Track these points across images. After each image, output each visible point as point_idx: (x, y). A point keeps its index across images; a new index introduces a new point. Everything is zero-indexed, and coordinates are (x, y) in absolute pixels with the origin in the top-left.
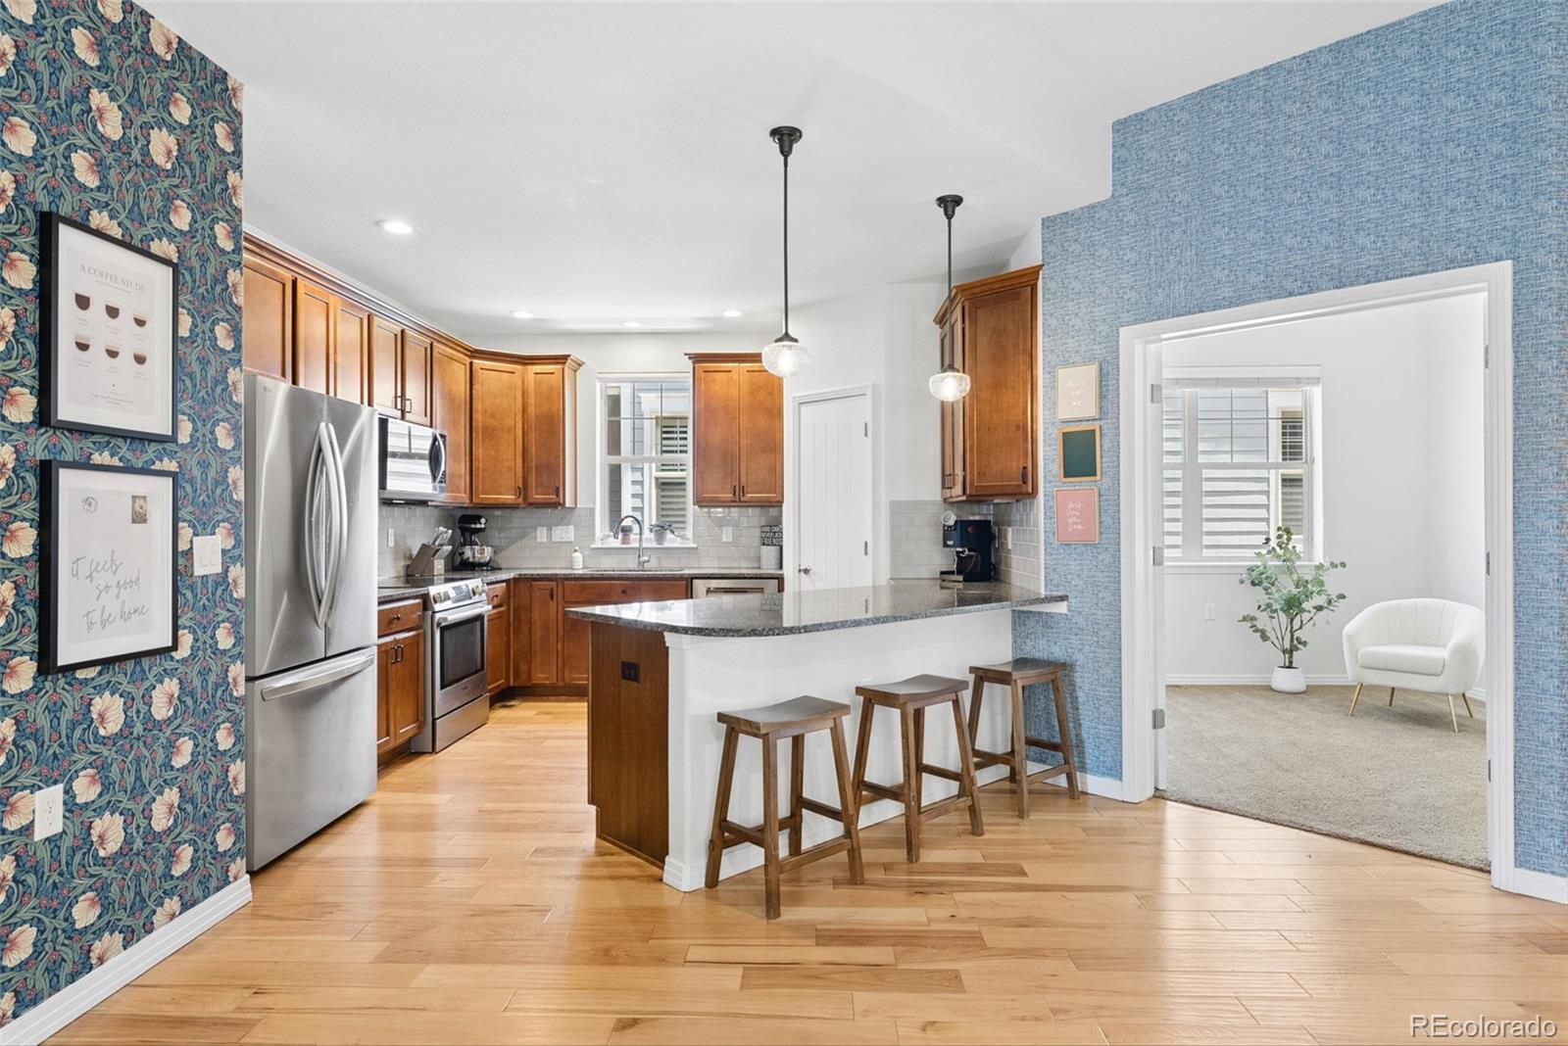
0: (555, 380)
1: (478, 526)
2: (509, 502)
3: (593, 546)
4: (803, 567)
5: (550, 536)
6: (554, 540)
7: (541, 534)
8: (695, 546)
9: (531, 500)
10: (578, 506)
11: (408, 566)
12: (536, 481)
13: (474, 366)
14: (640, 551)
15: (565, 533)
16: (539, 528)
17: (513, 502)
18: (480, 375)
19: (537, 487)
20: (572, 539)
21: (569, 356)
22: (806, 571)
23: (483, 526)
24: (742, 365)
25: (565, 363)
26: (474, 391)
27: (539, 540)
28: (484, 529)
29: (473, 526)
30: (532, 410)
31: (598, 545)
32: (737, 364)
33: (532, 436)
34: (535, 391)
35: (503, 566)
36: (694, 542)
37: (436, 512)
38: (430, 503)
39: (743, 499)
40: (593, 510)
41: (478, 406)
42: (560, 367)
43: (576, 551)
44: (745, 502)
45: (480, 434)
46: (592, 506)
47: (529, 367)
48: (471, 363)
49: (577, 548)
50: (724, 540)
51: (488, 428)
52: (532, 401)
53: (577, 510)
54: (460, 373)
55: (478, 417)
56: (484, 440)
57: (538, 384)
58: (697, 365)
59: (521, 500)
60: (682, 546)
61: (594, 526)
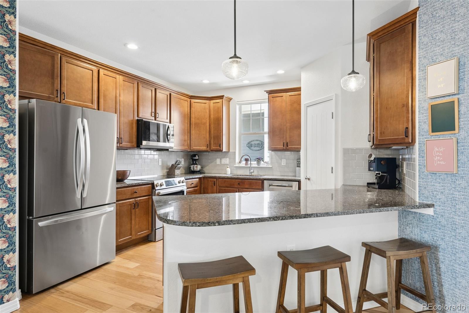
0: (219, 105)
1: (196, 158)
2: (204, 149)
3: (235, 166)
4: (308, 177)
5: (221, 162)
6: (222, 163)
7: (218, 161)
8: (271, 166)
9: (212, 149)
10: (230, 151)
11: (168, 172)
12: (213, 142)
13: (191, 101)
14: (250, 168)
15: (226, 161)
16: (217, 159)
17: (205, 149)
18: (194, 105)
19: (213, 144)
20: (228, 163)
21: (224, 95)
22: (309, 179)
23: (197, 158)
24: (287, 93)
25: (223, 98)
26: (191, 110)
27: (217, 163)
28: (198, 159)
29: (194, 158)
30: (212, 116)
31: (237, 165)
32: (285, 93)
33: (212, 126)
34: (213, 110)
35: (206, 172)
36: (271, 165)
38: (169, 150)
39: (287, 148)
40: (235, 153)
41: (193, 116)
42: (221, 100)
43: (228, 167)
44: (288, 149)
45: (193, 125)
46: (235, 151)
47: (211, 101)
48: (190, 101)
49: (228, 166)
50: (283, 164)
51: (196, 123)
52: (212, 113)
53: (229, 153)
54: (186, 105)
55: (193, 120)
56: (195, 128)
57: (214, 107)
58: (269, 95)
59: (208, 149)
60: (267, 166)
61: (235, 159)
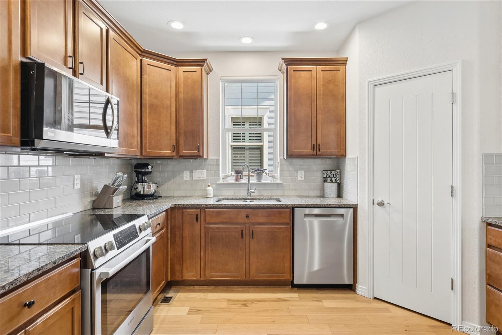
0: (196, 76)
1: (147, 170)
2: (167, 155)
3: (218, 182)
4: (378, 199)
5: (191, 176)
6: (194, 179)
7: (186, 175)
8: (281, 182)
9: (181, 154)
10: (209, 158)
11: (94, 201)
12: (184, 142)
13: (143, 62)
14: (249, 185)
15: (201, 174)
16: (184, 171)
17: (170, 155)
18: (147, 68)
19: (184, 145)
20: (206, 179)
21: (206, 60)
22: (381, 204)
23: (150, 170)
24: (317, 66)
25: (203, 65)
26: (143, 79)
27: (185, 179)
28: (151, 172)
29: (143, 170)
30: (181, 96)
31: (221, 181)
32: (315, 66)
33: (182, 112)
34: (184, 84)
35: (162, 195)
36: (280, 181)
37: (117, 161)
38: (106, 155)
39: (319, 153)
40: (218, 160)
41: (146, 90)
42: (200, 67)
43: (209, 186)
44: (320, 155)
45: (147, 109)
46: (217, 158)
47: (180, 68)
48: (141, 60)
49: (210, 184)
50: (299, 179)
51: (153, 105)
52: (182, 89)
53: (208, 160)
54: (133, 65)
55: (146, 97)
56: (150, 113)
57: (185, 79)
58: (289, 67)
59: (174, 154)
60: (272, 182)
61: (219, 170)
